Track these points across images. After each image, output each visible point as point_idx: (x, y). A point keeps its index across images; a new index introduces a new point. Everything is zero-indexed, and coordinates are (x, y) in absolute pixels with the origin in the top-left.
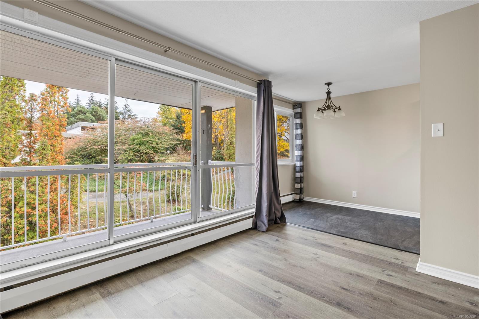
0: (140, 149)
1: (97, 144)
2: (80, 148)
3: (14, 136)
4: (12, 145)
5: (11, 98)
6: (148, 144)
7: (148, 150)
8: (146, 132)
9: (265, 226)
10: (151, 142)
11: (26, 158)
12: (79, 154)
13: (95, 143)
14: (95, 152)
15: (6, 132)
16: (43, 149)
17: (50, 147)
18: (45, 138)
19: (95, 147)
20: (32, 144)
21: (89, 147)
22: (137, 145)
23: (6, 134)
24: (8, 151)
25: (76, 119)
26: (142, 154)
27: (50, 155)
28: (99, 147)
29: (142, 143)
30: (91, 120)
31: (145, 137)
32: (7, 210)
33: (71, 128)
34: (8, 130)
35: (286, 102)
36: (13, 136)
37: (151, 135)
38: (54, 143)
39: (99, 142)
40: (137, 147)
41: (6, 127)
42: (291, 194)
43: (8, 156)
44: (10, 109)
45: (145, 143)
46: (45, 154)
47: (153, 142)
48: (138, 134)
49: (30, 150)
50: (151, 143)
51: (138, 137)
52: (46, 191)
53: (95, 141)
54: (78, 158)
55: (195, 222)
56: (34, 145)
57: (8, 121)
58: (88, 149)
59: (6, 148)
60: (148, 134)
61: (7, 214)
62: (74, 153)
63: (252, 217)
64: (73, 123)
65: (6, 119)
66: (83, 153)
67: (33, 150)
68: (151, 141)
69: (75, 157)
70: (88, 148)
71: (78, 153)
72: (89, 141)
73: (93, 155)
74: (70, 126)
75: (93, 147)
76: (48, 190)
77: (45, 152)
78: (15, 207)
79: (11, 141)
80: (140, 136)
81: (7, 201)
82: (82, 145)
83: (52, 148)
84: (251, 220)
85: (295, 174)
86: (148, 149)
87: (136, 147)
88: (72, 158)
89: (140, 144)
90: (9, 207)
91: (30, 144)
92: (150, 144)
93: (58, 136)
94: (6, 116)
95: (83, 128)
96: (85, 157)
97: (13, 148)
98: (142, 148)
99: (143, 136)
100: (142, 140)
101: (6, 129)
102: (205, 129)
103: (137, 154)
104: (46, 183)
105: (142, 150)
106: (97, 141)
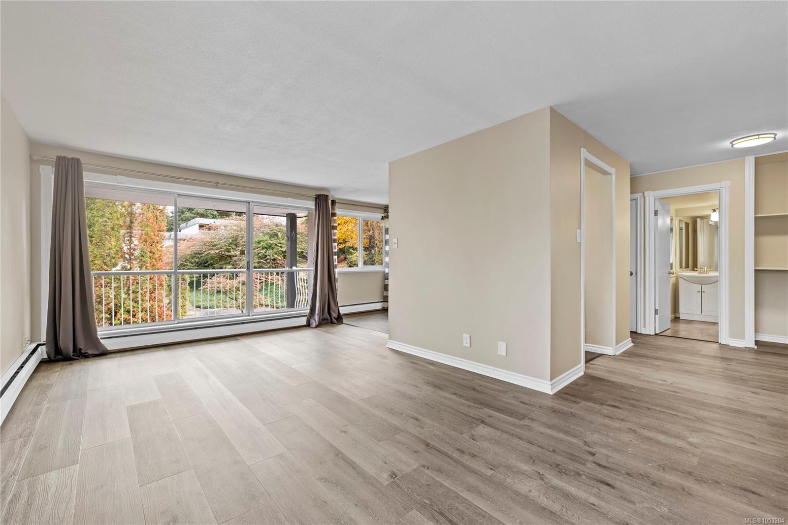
0: (266, 254)
1: (214, 248)
2: (195, 253)
3: (115, 244)
4: (112, 252)
5: (111, 205)
6: (277, 247)
7: (276, 256)
8: (275, 233)
9: (316, 323)
10: (280, 245)
11: (127, 265)
12: (193, 261)
13: (213, 246)
14: (212, 258)
15: (107, 239)
16: (142, 256)
17: (149, 254)
18: (144, 245)
19: (212, 252)
20: (132, 250)
21: (205, 251)
22: (263, 248)
23: (106, 242)
24: (109, 258)
25: (192, 214)
26: (269, 261)
27: (149, 262)
28: (217, 251)
29: (270, 247)
30: (212, 214)
31: (273, 239)
32: (109, 316)
33: (186, 226)
34: (109, 238)
35: (371, 207)
36: (113, 243)
37: (280, 236)
38: (153, 250)
39: (216, 245)
40: (263, 251)
41: (107, 235)
42: (382, 302)
43: (109, 263)
44: (110, 215)
45: (272, 246)
46: (145, 262)
47: (283, 246)
48: (264, 234)
49: (130, 257)
50: (281, 247)
51: (265, 238)
52: (145, 298)
53: (213, 244)
54: (191, 266)
55: (249, 316)
56: (134, 252)
57: (109, 229)
58: (204, 255)
59: (107, 255)
60: (276, 235)
61: (108, 320)
62: (187, 260)
63: (306, 316)
64: (190, 220)
65: (106, 226)
66: (197, 260)
67: (133, 257)
68: (280, 243)
69: (187, 265)
70: (203, 253)
71: (191, 259)
72: (205, 244)
73: (209, 262)
74: (185, 224)
75: (209, 251)
76: (148, 298)
77: (144, 259)
78: (116, 315)
79: (112, 248)
80: (267, 237)
81: (109, 308)
82: (197, 248)
83: (152, 254)
84: (305, 318)
85: (384, 282)
86: (276, 254)
87: (261, 251)
88: (184, 266)
89: (266, 248)
90: (110, 314)
91: (130, 251)
92: (279, 248)
93: (157, 242)
94: (107, 224)
95: (201, 226)
96: (201, 264)
97: (114, 256)
98: (270, 252)
99: (270, 237)
100: (270, 243)
101: (107, 237)
102: (289, 235)
103: (262, 260)
104: (145, 290)
105: (269, 256)
106: (215, 243)
